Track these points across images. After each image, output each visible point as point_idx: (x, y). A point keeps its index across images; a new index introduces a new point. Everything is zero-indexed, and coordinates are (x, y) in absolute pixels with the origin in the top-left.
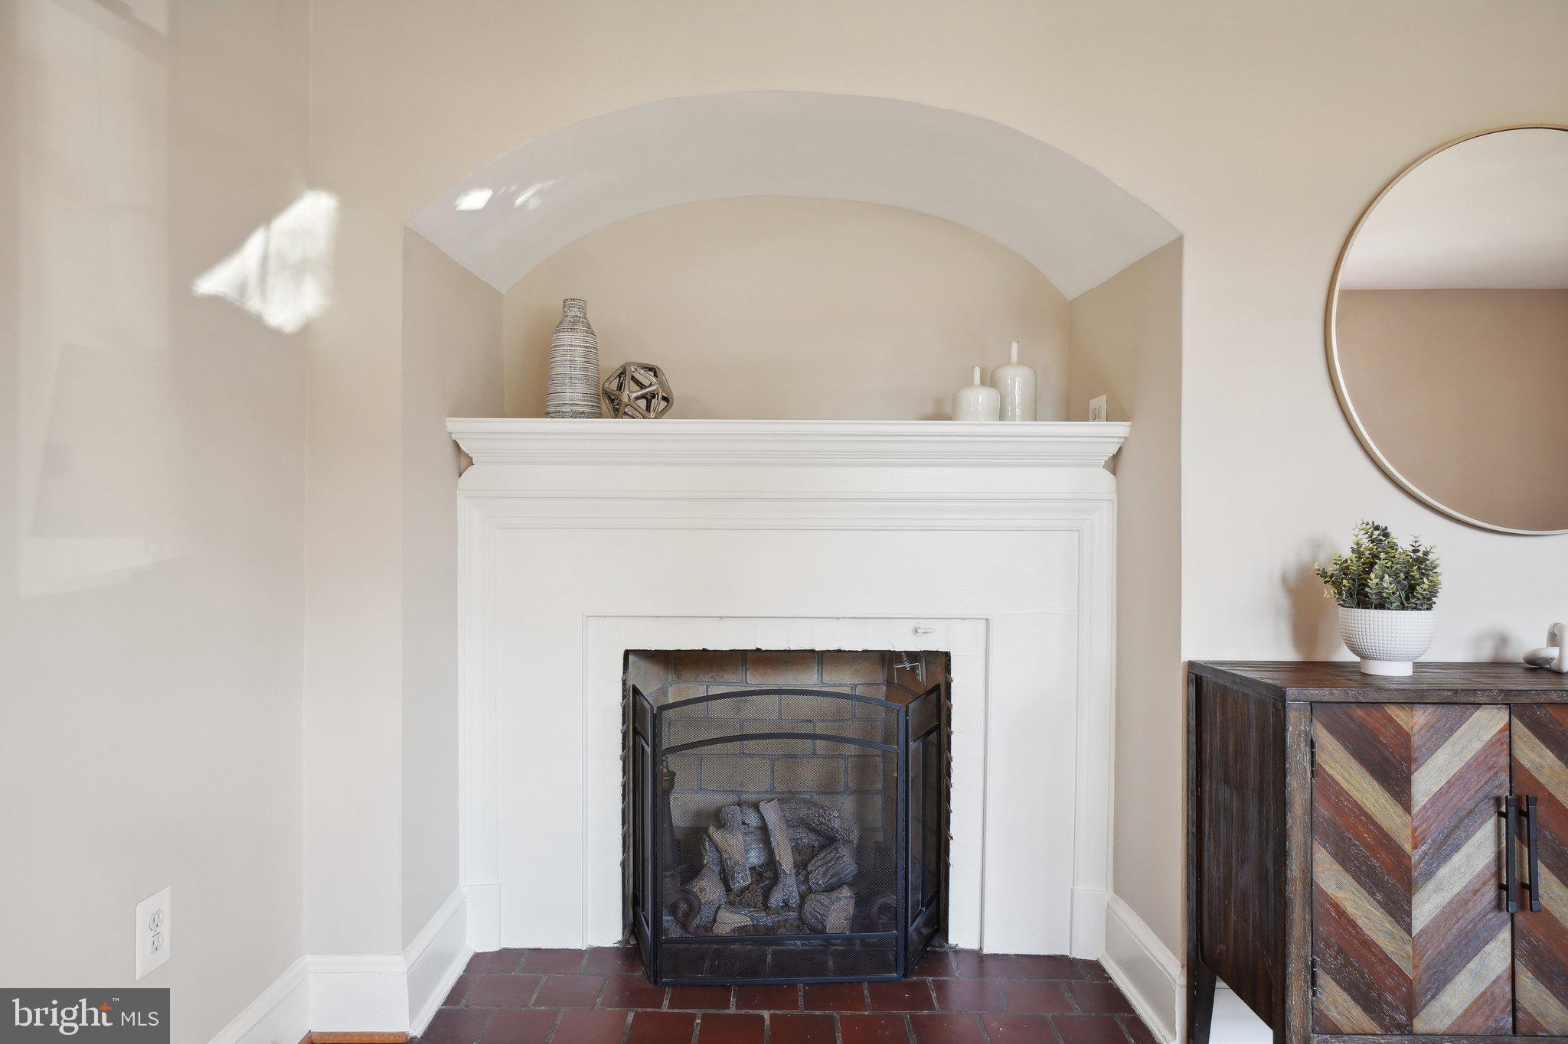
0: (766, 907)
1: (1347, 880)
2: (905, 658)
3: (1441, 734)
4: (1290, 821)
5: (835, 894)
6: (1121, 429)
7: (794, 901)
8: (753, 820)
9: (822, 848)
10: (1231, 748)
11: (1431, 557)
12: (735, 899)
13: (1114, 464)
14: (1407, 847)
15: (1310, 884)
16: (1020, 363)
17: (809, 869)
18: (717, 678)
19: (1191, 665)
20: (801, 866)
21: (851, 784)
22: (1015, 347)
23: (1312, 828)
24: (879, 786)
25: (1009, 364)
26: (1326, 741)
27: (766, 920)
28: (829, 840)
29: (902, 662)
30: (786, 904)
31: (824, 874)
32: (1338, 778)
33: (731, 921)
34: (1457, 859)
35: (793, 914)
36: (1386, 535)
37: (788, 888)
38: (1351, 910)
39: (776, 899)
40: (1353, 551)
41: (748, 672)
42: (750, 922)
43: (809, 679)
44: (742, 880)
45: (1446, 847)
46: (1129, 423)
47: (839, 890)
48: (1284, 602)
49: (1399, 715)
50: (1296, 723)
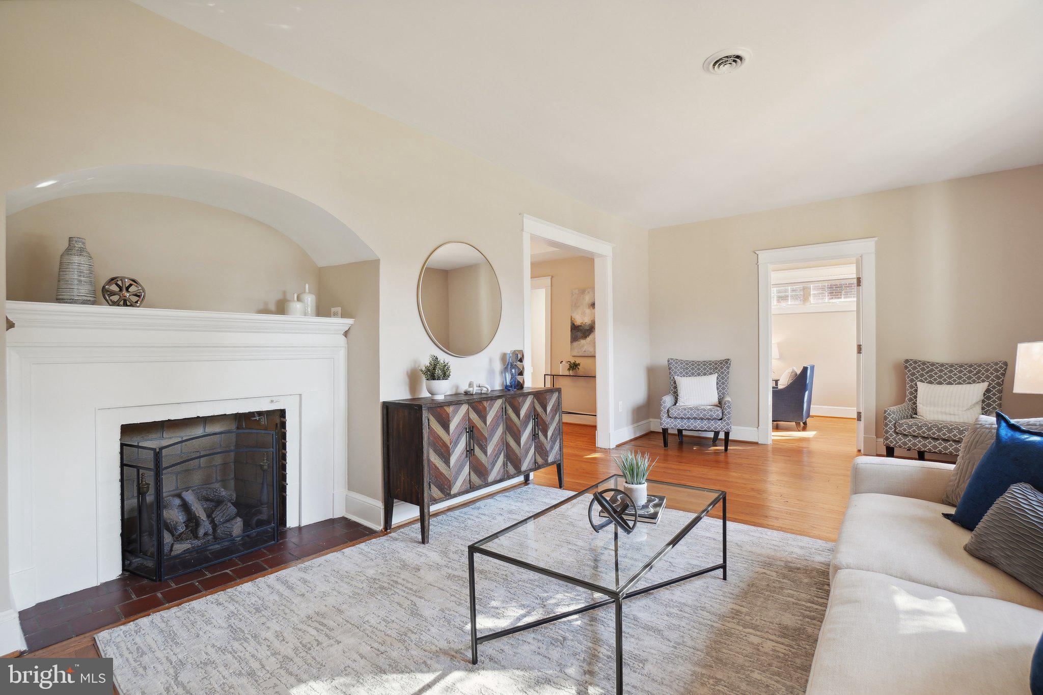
0: (196, 537)
1: (437, 457)
2: (256, 415)
3: (456, 412)
4: (424, 442)
5: (233, 522)
6: (350, 321)
7: (211, 531)
8: (177, 502)
9: (216, 507)
10: (401, 427)
11: (449, 364)
12: (179, 538)
13: (346, 334)
14: (449, 445)
15: (429, 460)
16: (310, 292)
17: (213, 516)
18: (145, 437)
19: (384, 403)
20: (209, 516)
21: (218, 478)
22: (307, 286)
23: (429, 444)
24: (232, 476)
25: (305, 293)
26: (432, 418)
27: (197, 543)
28: (218, 502)
29: (254, 417)
30: (206, 534)
31: (222, 517)
32: (434, 429)
33: (180, 548)
34: (459, 446)
35: (210, 537)
36: (437, 359)
37: (205, 527)
38: (437, 465)
39: (201, 532)
40: (429, 363)
41: (164, 432)
42: (191, 546)
43: (199, 431)
44: (181, 529)
45: (456, 443)
46: (354, 319)
47: (235, 519)
48: (407, 380)
49: (446, 408)
50: (425, 414)
